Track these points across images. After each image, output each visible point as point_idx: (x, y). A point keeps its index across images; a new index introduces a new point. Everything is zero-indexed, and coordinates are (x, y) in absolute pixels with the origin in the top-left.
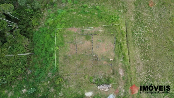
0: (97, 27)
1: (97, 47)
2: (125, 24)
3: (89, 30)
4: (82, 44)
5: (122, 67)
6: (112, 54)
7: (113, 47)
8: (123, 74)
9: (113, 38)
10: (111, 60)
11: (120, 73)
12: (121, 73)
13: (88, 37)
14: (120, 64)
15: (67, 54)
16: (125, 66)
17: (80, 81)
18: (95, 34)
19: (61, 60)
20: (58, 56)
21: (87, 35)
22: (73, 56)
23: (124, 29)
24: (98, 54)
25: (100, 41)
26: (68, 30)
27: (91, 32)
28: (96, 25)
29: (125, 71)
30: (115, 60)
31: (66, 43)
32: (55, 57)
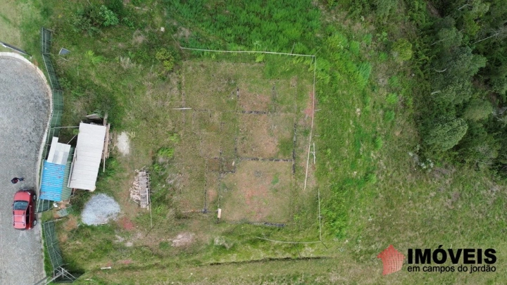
0: (316, 176)
1: (258, 173)
2: (322, 256)
3: (309, 150)
4: (269, 131)
5: (199, 243)
6: (236, 216)
7: (256, 220)
8: (178, 245)
9: (283, 220)
10: (220, 210)
11: (180, 236)
12: (181, 239)
13: (289, 148)
14: (206, 238)
15: (242, 84)
16: (201, 252)
17: (161, 119)
18: (294, 168)
19: (226, 67)
20: (236, 59)
21: (295, 145)
22: (235, 102)
23: (308, 251)
24: (237, 175)
25: (274, 183)
26: (311, 90)
27: (302, 156)
28: (321, 172)
29: (185, 251)
30: (219, 222)
31: (272, 83)
32: (236, 50)
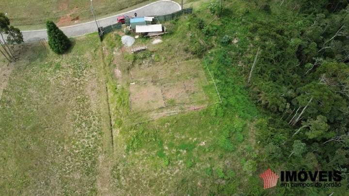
0: (160, 118)
1: (155, 94)
3: (174, 112)
4: (178, 94)
5: (117, 79)
6: (132, 90)
7: (132, 98)
8: (115, 71)
9: (133, 109)
10: (134, 83)
11: (119, 71)
12: (118, 72)
13: (172, 104)
14: (120, 81)
15: (196, 80)
16: (113, 81)
17: (170, 53)
18: (162, 108)
19: (202, 73)
20: (206, 74)
21: (174, 105)
22: (187, 79)
24: (153, 87)
25: (152, 101)
26: (205, 106)
27: (169, 110)
28: (163, 122)
29: (113, 75)
30: (128, 84)
31: (202, 90)
32: (211, 73)
